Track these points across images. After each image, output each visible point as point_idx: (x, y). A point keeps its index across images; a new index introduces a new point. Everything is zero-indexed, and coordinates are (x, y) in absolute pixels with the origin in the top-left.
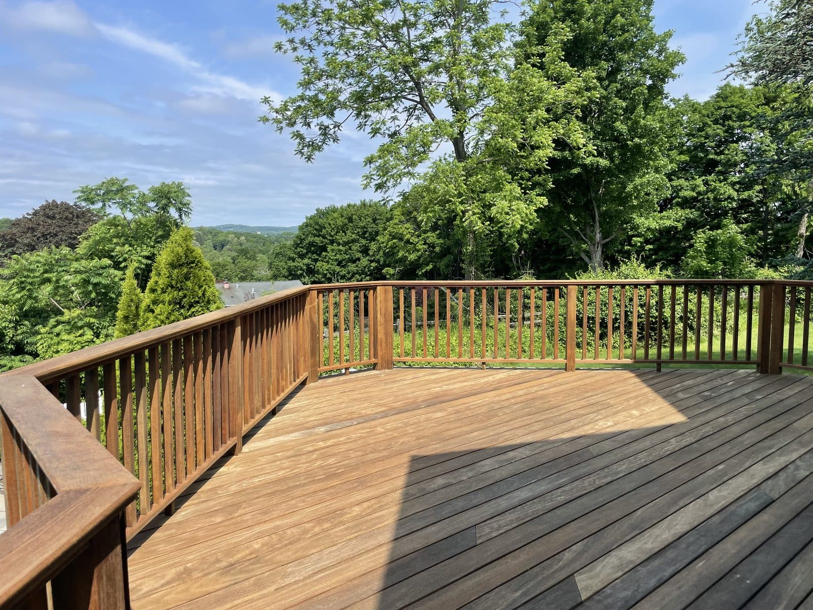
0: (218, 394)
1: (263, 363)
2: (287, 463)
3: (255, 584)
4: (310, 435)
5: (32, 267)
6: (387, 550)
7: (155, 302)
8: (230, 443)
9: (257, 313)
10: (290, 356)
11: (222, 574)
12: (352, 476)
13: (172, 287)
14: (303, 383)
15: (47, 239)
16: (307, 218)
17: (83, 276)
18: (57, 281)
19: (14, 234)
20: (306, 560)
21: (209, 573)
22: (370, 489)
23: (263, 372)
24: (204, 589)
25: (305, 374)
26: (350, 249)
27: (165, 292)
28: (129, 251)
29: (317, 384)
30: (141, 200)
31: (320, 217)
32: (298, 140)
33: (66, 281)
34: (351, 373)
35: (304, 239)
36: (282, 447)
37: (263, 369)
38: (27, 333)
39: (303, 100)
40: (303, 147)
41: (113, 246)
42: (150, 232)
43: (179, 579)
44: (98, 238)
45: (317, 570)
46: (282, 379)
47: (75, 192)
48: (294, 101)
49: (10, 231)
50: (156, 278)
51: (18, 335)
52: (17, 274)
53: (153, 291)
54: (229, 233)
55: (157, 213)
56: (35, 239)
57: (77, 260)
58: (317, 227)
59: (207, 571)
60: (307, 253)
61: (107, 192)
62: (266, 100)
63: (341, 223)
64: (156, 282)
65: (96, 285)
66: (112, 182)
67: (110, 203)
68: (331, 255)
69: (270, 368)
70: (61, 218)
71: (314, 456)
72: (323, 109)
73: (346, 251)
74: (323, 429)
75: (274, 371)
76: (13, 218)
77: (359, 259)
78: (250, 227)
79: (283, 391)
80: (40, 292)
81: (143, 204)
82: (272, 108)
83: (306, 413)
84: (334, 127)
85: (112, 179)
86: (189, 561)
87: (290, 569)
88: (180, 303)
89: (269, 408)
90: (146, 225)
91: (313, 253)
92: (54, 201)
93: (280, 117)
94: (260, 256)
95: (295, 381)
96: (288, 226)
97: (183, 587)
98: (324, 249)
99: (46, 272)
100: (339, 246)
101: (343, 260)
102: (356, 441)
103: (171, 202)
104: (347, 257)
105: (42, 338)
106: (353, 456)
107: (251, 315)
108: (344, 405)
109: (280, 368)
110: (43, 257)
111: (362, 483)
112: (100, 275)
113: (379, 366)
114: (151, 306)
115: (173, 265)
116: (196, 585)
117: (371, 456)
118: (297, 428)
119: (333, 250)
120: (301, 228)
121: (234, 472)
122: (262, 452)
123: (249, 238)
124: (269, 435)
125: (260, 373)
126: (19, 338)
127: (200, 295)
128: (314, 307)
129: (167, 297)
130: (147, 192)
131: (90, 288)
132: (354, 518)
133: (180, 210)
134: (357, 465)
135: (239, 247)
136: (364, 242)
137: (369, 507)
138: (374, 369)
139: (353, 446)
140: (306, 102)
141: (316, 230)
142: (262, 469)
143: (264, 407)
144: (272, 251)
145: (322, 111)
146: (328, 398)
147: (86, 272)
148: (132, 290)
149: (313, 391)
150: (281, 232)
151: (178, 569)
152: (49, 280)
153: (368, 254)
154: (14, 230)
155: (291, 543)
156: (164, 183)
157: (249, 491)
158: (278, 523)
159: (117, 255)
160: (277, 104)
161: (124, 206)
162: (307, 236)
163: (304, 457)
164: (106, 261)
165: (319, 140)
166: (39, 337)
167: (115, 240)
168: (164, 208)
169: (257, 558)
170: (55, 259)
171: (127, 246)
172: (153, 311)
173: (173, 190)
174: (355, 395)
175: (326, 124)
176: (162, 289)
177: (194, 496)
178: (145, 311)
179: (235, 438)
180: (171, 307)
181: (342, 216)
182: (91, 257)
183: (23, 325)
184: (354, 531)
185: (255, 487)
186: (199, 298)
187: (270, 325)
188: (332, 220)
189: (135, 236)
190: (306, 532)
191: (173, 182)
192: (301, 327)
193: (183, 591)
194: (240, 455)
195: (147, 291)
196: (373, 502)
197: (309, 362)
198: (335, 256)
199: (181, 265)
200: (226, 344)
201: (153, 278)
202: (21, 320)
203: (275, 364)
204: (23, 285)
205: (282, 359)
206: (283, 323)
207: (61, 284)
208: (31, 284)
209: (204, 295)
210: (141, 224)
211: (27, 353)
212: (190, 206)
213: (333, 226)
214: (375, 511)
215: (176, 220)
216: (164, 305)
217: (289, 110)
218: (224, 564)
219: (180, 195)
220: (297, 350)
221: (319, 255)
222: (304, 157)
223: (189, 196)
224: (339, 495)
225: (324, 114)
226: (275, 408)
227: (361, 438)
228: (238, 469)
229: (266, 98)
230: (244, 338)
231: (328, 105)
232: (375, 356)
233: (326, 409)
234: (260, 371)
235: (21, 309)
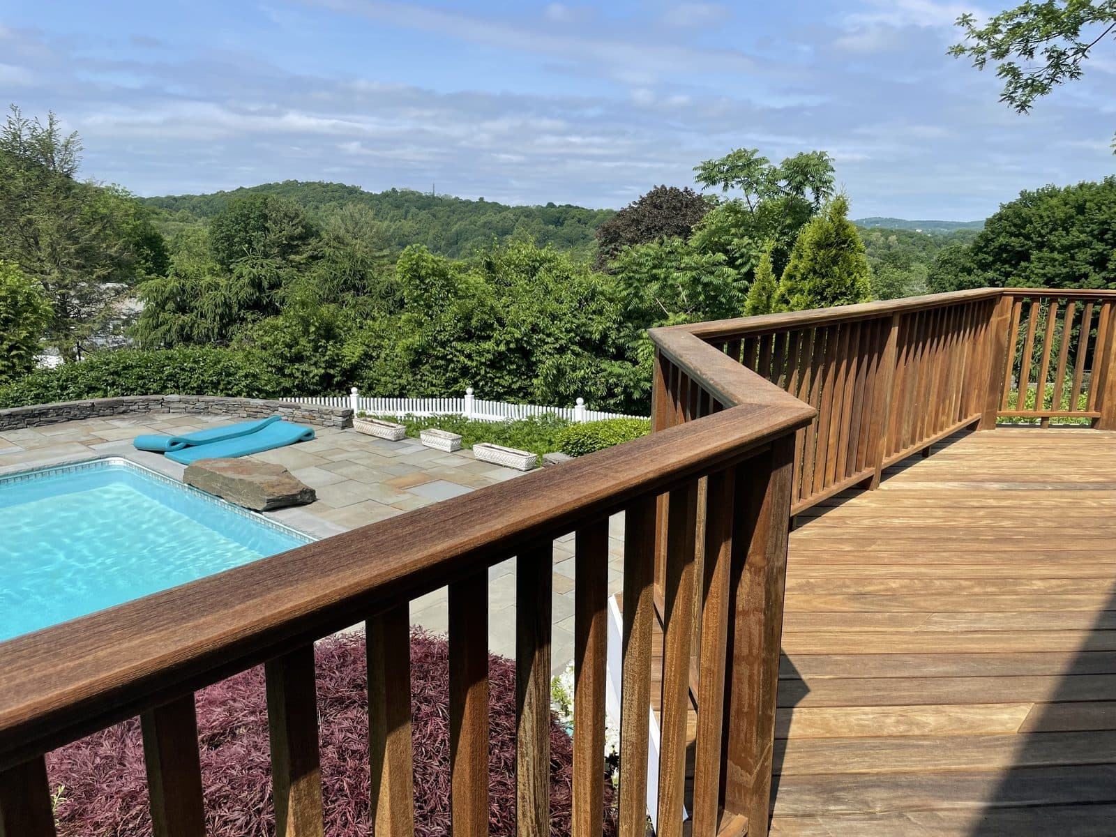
0: (859, 408)
1: (920, 383)
2: (939, 513)
3: (890, 619)
4: (977, 489)
5: (642, 260)
6: (1081, 637)
7: (791, 291)
8: (866, 472)
9: (921, 313)
10: (958, 383)
11: (849, 599)
12: (1037, 547)
13: (815, 272)
14: (972, 427)
15: (651, 234)
16: (1002, 206)
17: (694, 274)
18: (665, 279)
19: (618, 227)
20: (959, 616)
21: (835, 594)
22: (1061, 567)
23: (918, 395)
24: (829, 607)
25: (975, 415)
26: (1072, 258)
27: (805, 279)
28: (749, 244)
29: (993, 431)
30: (770, 177)
31: (1026, 205)
32: (1009, 78)
33: (675, 280)
34: (1051, 426)
35: (992, 240)
36: (933, 494)
37: (918, 392)
38: (629, 336)
39: (1026, 13)
40: (1016, 88)
41: (730, 238)
42: (776, 221)
43: (800, 589)
44: (713, 227)
45: (972, 629)
46: (943, 413)
47: (695, 169)
48: (1010, 17)
49: (614, 223)
50: (796, 262)
51: (620, 338)
52: (626, 268)
53: (790, 277)
54: (873, 230)
55: (788, 194)
56: (639, 233)
57: (688, 254)
58: (1018, 221)
59: (832, 592)
60: (994, 262)
61: (731, 169)
62: (965, 21)
63: (1062, 215)
64: (796, 267)
65: (706, 285)
66: (739, 155)
67: (733, 183)
68: (1035, 266)
69: (928, 393)
70: (668, 208)
71: (981, 513)
72: (1059, 24)
73: (1065, 261)
74: (996, 486)
75: (933, 399)
76: (617, 209)
77: (1086, 276)
78: (906, 222)
79: (942, 429)
80: (647, 291)
81: (773, 183)
82: (973, 31)
83: (973, 463)
84: (1076, 53)
85: (739, 151)
86: (812, 577)
87: (936, 617)
88: (821, 294)
89: (919, 446)
90: (771, 212)
91: (1004, 262)
92: (663, 186)
93: (983, 44)
94: (915, 266)
95: (960, 420)
96: (966, 220)
97: (803, 598)
98: (1025, 256)
99: (655, 267)
100: (1052, 252)
101: (1058, 275)
102: (1051, 509)
103: (808, 179)
104: (1064, 270)
105: (644, 343)
106: (1041, 524)
107: (914, 315)
108: (1034, 464)
109: (943, 397)
110: (653, 249)
111: (1052, 557)
112: (712, 273)
113: (1101, 423)
114: (786, 296)
115: (819, 245)
116: (818, 600)
117: (1071, 531)
118: (959, 477)
119: (1040, 260)
120: (990, 222)
121: (868, 506)
122: (905, 494)
123: (903, 238)
124: (915, 478)
125: (914, 398)
126: (622, 341)
127: (849, 284)
128: (1006, 319)
129: (807, 285)
130: (778, 167)
131: (700, 288)
132: (1035, 592)
133: (817, 190)
134: (1045, 536)
135: (886, 251)
136: (1100, 247)
137: (1059, 586)
138: (1092, 426)
139: (1042, 513)
140: (1031, 16)
141: (1015, 225)
142: (905, 511)
143: (913, 442)
144: (935, 258)
145: (1056, 28)
146: (1010, 451)
147: (696, 269)
148: (766, 276)
149: (986, 440)
150: (953, 231)
151: (799, 581)
152: (655, 278)
153: (1104, 268)
154: (619, 223)
155: (939, 594)
156: (802, 154)
157: (885, 530)
158: (923, 570)
159: (733, 250)
160: (982, 24)
161: (749, 186)
162: (999, 235)
163: (966, 511)
164: (721, 257)
165: (1044, 77)
166: (641, 342)
167: (733, 231)
168: (799, 188)
169: (894, 596)
170: (665, 253)
171: (746, 237)
172: (787, 302)
173: (813, 162)
174: (1054, 455)
175: (1061, 48)
176: (803, 275)
177: (818, 519)
178: (778, 302)
179: (871, 468)
180: (810, 298)
181: (1066, 204)
182: (703, 251)
183: (626, 327)
184: (1031, 605)
185: (895, 528)
186: (847, 288)
187: (936, 335)
188: (1046, 209)
189: (757, 225)
190: (962, 588)
191: (814, 152)
192: (979, 348)
193: (804, 601)
194: (875, 491)
195: (783, 277)
196: (1065, 582)
197: (986, 399)
198: (1043, 268)
199: (830, 245)
200: (877, 347)
201: (793, 261)
202: (624, 322)
203: (936, 390)
204: (630, 281)
205: (946, 385)
206: (956, 336)
207: (670, 282)
208: (639, 280)
209: (853, 285)
210: (766, 209)
211: (627, 360)
212: (832, 185)
213: (1047, 220)
214: (1066, 592)
215: (810, 204)
216: (802, 294)
217: (1000, 32)
218: (852, 590)
219: (821, 168)
220: (970, 378)
221: (1015, 266)
222: (1015, 104)
223: (832, 170)
224: (1014, 563)
225: (1060, 33)
226: (928, 448)
227: (1056, 507)
228: (873, 505)
229: (965, 17)
230: (900, 345)
231: (1068, 17)
232: (1098, 407)
233: (1004, 463)
234: (915, 393)
235: (626, 309)
